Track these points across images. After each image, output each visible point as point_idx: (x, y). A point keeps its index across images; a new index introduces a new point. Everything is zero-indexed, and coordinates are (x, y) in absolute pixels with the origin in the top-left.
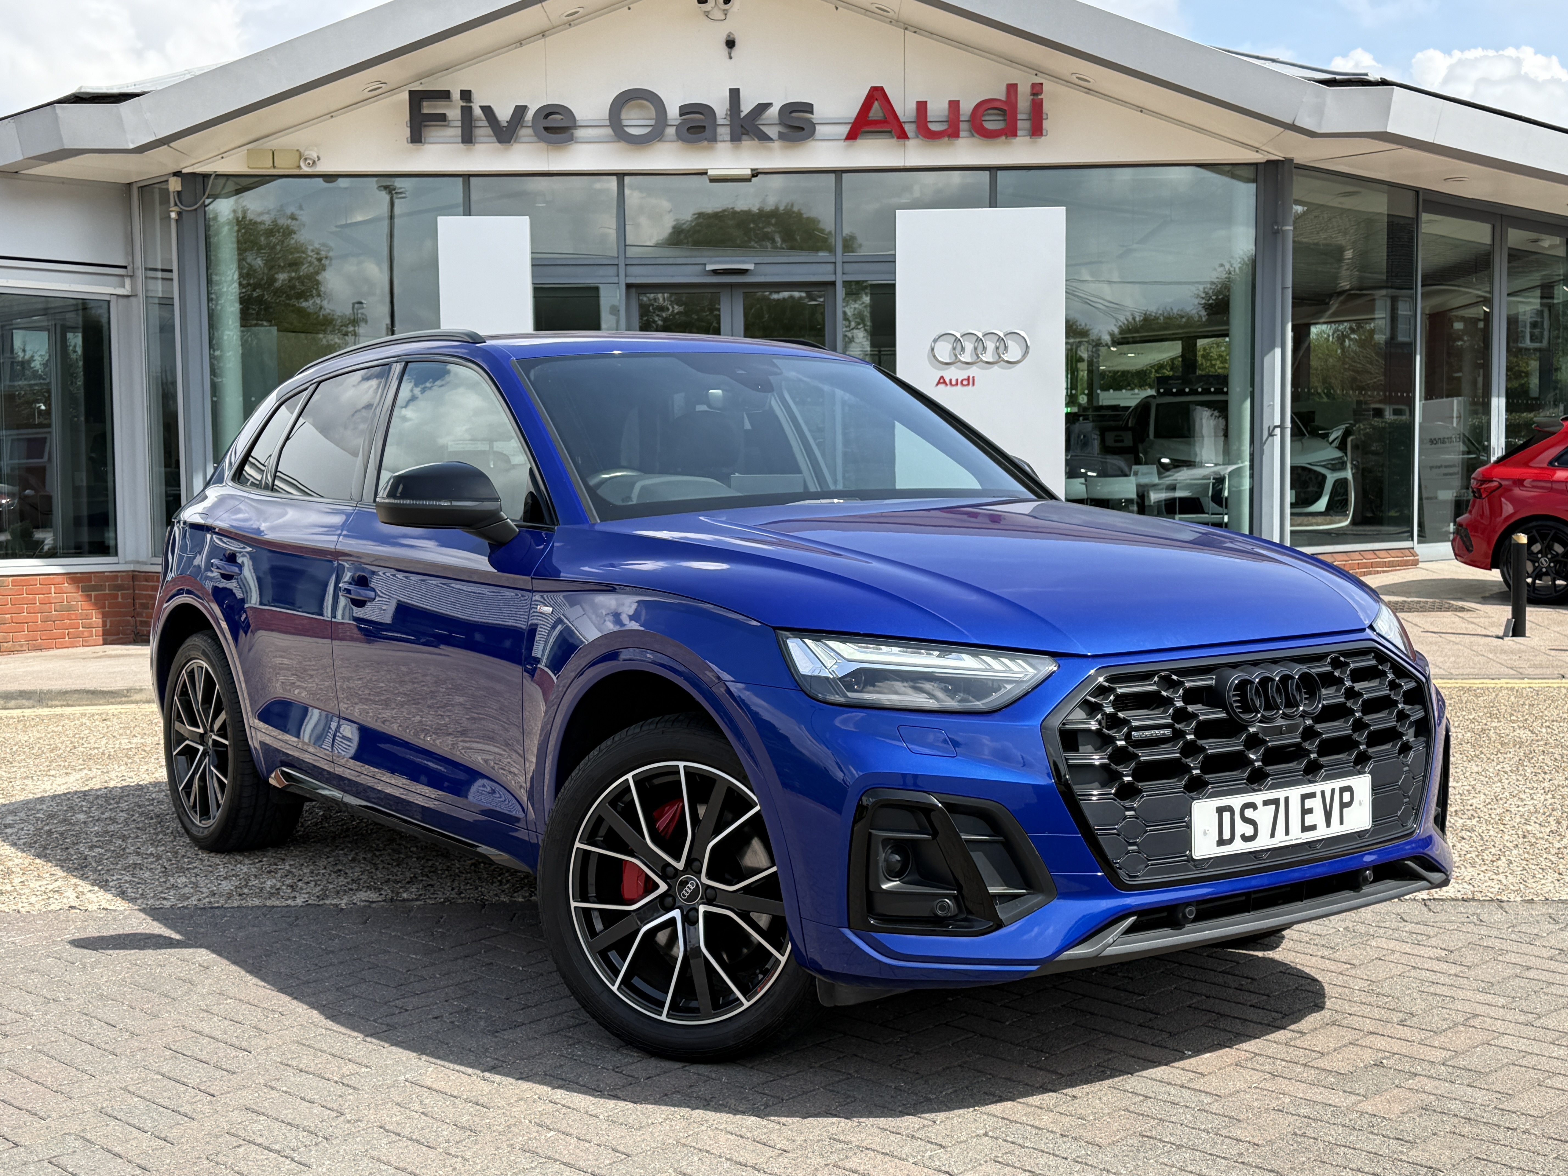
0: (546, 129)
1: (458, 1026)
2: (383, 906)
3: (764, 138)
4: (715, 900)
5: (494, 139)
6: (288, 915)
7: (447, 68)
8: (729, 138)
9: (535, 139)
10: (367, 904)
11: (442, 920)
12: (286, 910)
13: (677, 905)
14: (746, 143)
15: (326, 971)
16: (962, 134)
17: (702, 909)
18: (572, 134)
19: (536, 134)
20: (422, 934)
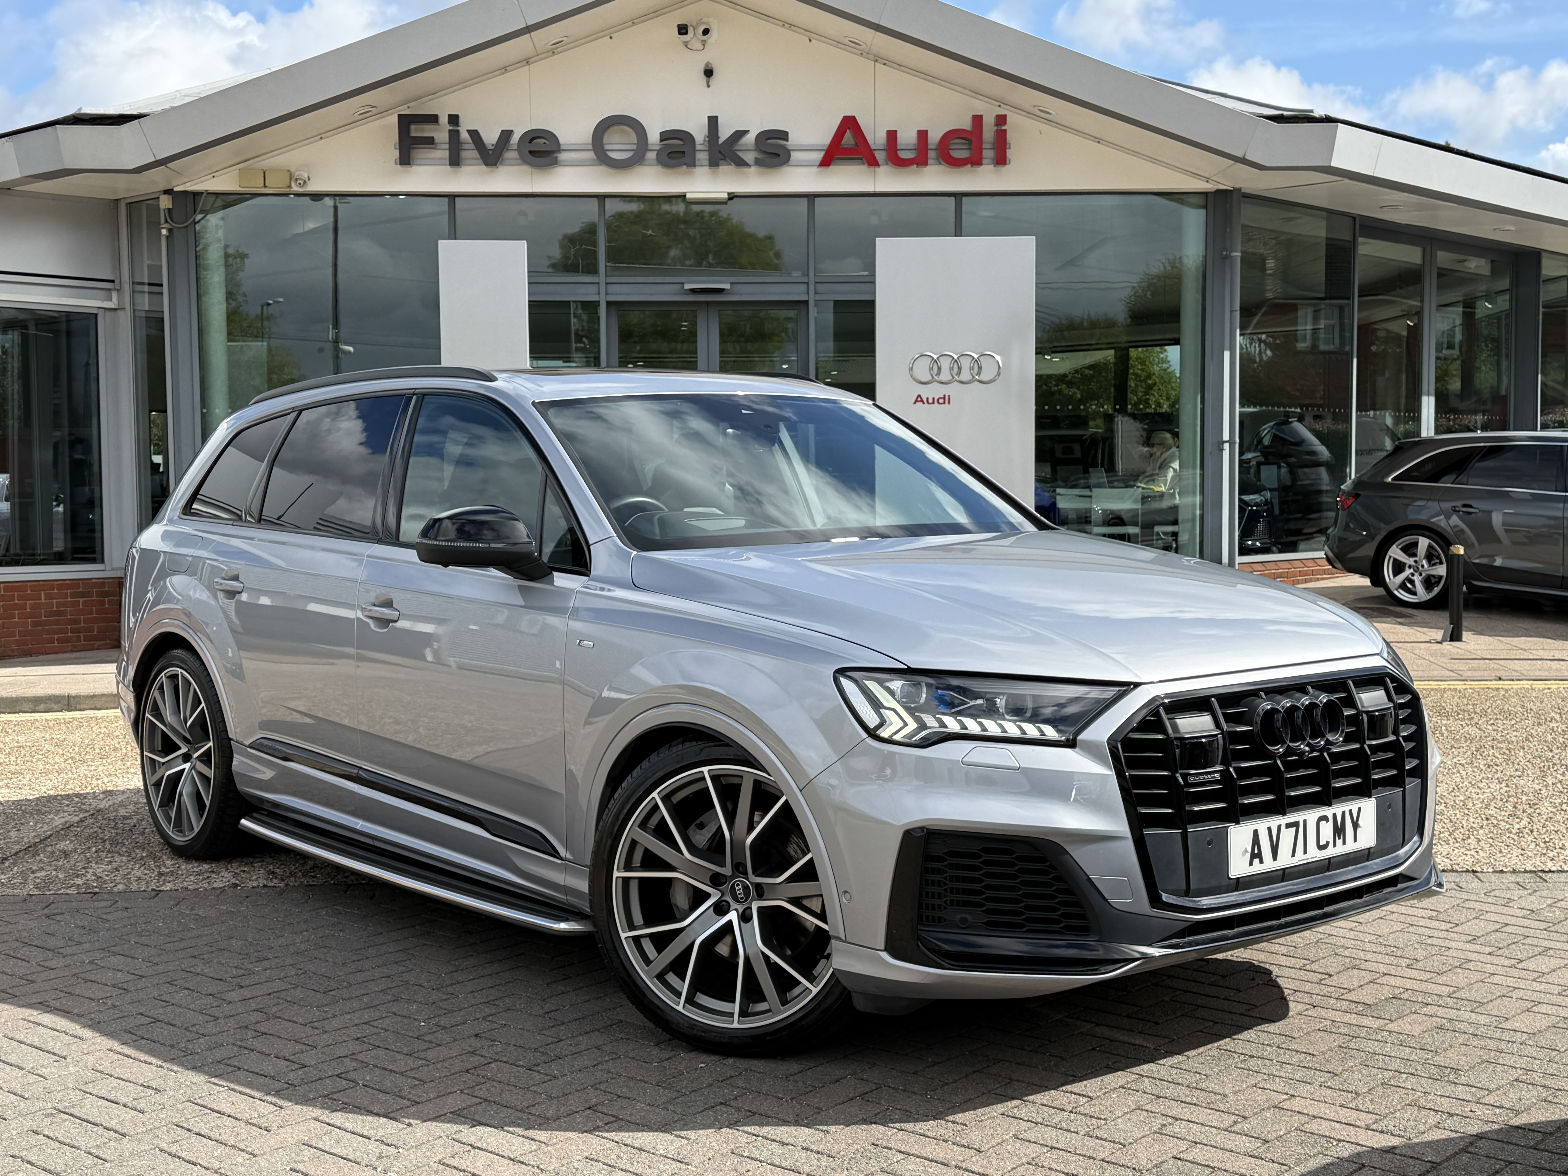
0: (531, 152)
3: (741, 163)
5: (480, 162)
7: (435, 93)
8: (707, 163)
9: (520, 161)
14: (724, 169)
16: (930, 161)
18: (557, 157)
19: (522, 158)
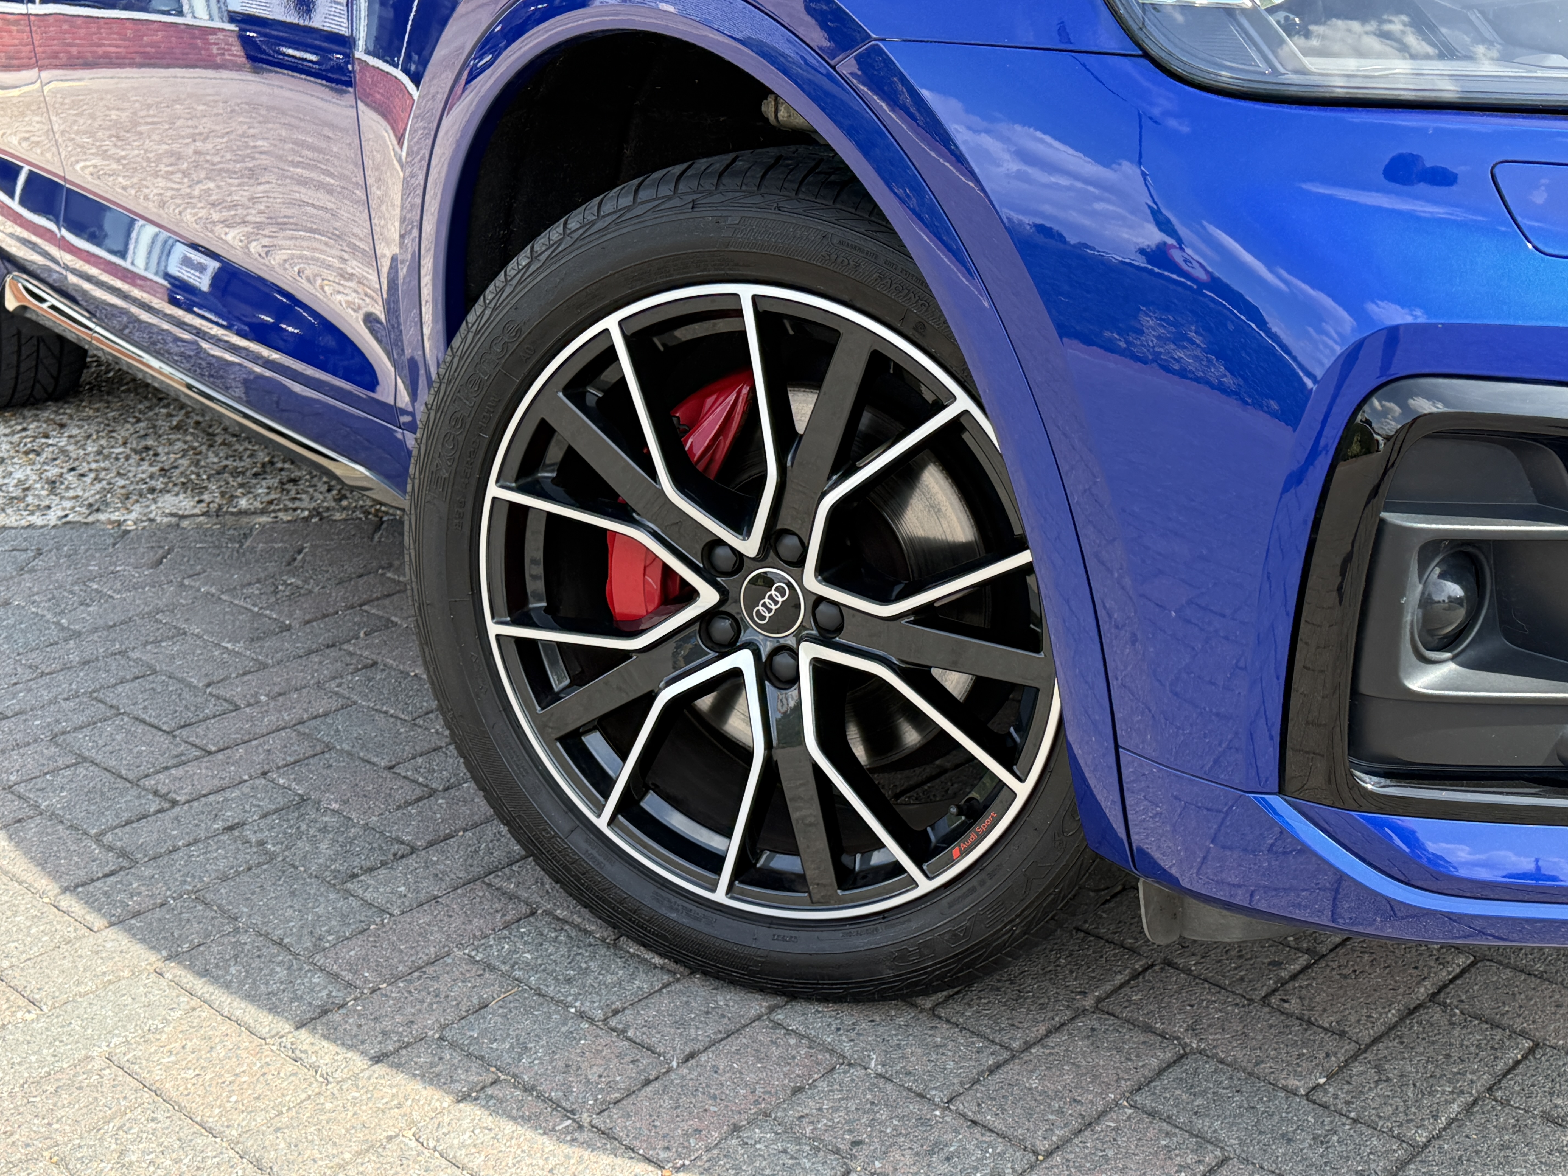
1: (272, 857)
2: (199, 526)
4: (839, 630)
6: (24, 545)
10: (174, 520)
11: (300, 557)
12: (25, 533)
13: (744, 637)
15: (48, 687)
17: (808, 652)
20: (255, 590)
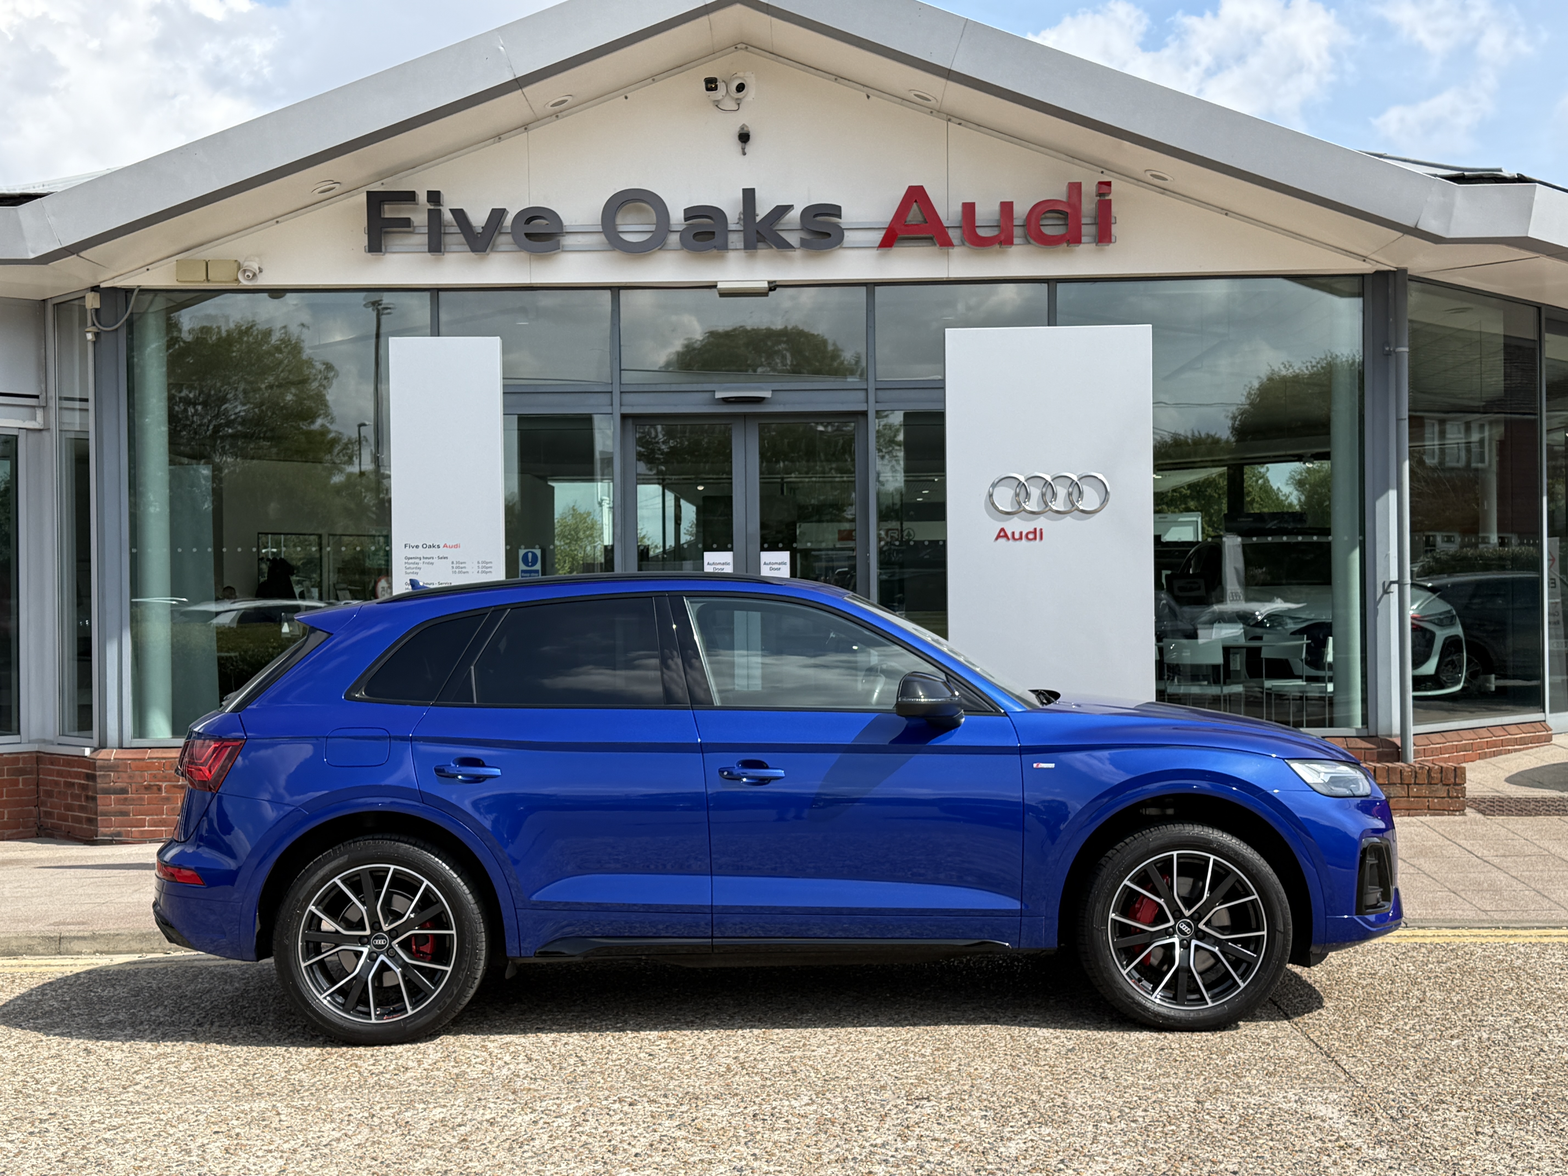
0: (528, 235)
5: (467, 248)
7: (413, 166)
8: (742, 247)
9: (515, 247)
14: (763, 252)
16: (1016, 241)
18: (559, 241)
19: (516, 241)
